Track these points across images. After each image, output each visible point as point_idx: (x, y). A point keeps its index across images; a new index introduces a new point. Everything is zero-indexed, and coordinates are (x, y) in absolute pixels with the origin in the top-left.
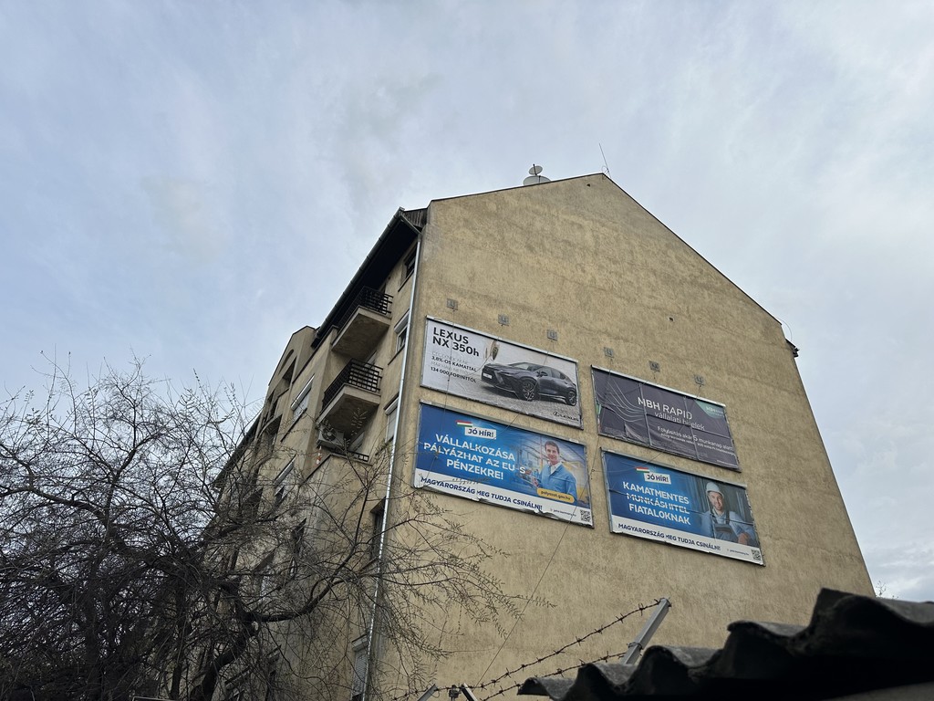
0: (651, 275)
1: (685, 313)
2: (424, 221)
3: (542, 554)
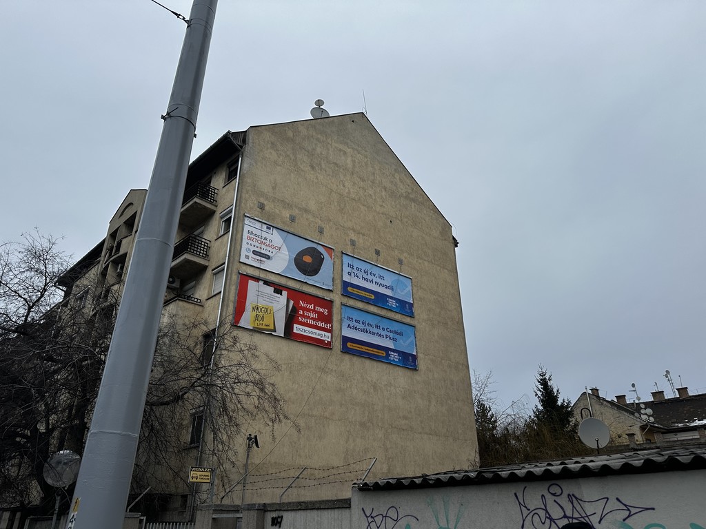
0: (383, 190)
1: (399, 218)
2: (244, 141)
3: (302, 363)
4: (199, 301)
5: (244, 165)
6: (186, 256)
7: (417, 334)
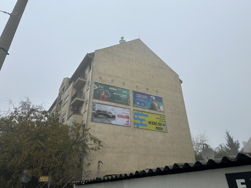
0: (149, 66)
1: (156, 75)
2: (94, 56)
3: (119, 133)
4: (81, 114)
5: (94, 64)
6: (76, 99)
7: (166, 118)
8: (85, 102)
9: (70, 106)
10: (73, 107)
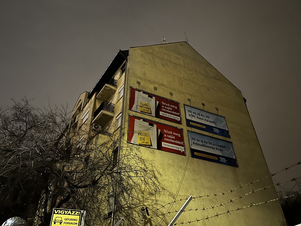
0: (201, 75)
1: (212, 88)
2: (128, 55)
4: (110, 134)
5: (129, 64)
6: (102, 112)
7: (234, 147)
8: (116, 118)
9: (91, 124)
10: (96, 126)
